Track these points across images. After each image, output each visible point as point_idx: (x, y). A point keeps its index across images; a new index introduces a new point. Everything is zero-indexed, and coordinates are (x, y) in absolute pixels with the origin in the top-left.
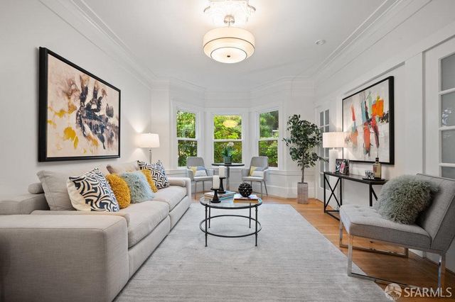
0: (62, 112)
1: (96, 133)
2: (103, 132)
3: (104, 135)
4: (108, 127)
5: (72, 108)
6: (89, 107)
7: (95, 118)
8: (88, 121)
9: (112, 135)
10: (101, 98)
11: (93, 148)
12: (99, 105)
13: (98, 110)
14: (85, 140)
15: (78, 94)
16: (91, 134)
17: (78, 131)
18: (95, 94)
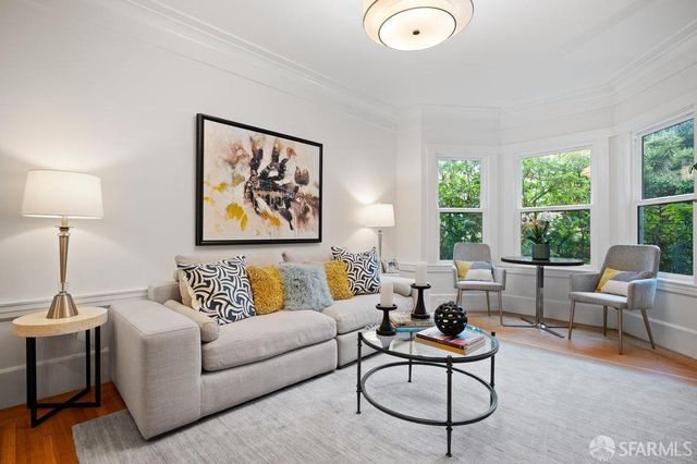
0: (223, 186)
1: (276, 208)
2: (288, 206)
3: (291, 210)
4: (298, 200)
5: (237, 179)
6: (264, 175)
7: (276, 188)
8: (264, 193)
9: (306, 210)
10: (285, 161)
11: (273, 229)
12: (282, 169)
13: (280, 177)
14: (259, 218)
15: (247, 160)
16: (268, 210)
17: (247, 208)
18: (275, 157)
